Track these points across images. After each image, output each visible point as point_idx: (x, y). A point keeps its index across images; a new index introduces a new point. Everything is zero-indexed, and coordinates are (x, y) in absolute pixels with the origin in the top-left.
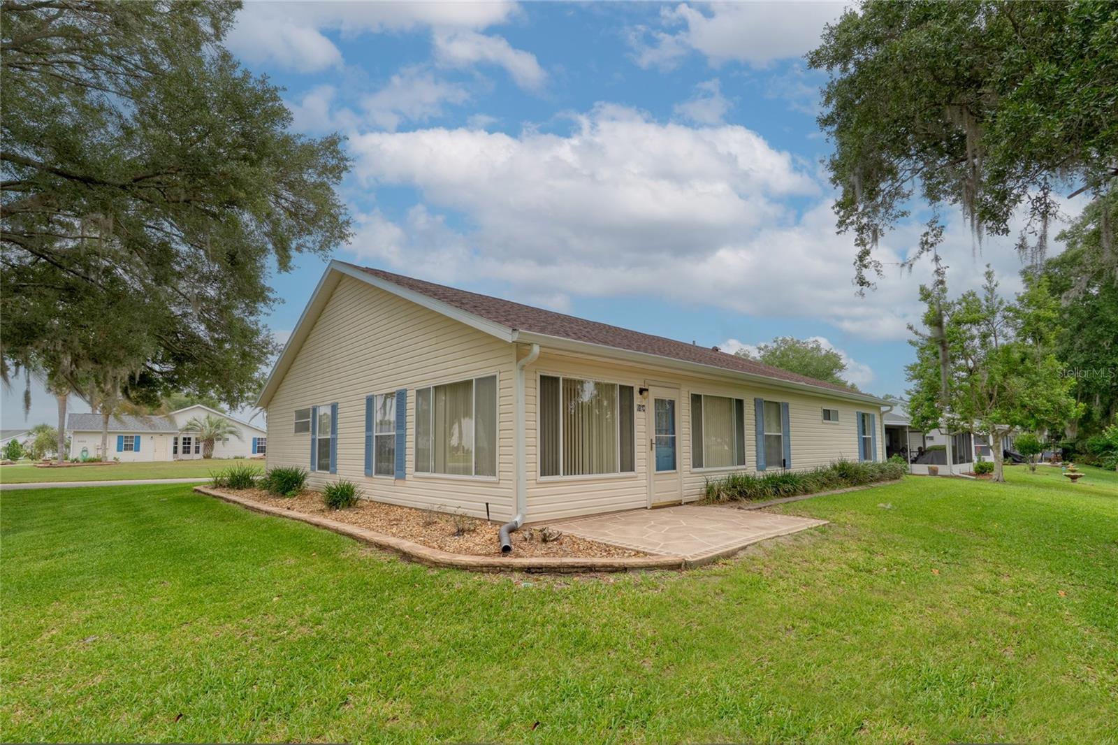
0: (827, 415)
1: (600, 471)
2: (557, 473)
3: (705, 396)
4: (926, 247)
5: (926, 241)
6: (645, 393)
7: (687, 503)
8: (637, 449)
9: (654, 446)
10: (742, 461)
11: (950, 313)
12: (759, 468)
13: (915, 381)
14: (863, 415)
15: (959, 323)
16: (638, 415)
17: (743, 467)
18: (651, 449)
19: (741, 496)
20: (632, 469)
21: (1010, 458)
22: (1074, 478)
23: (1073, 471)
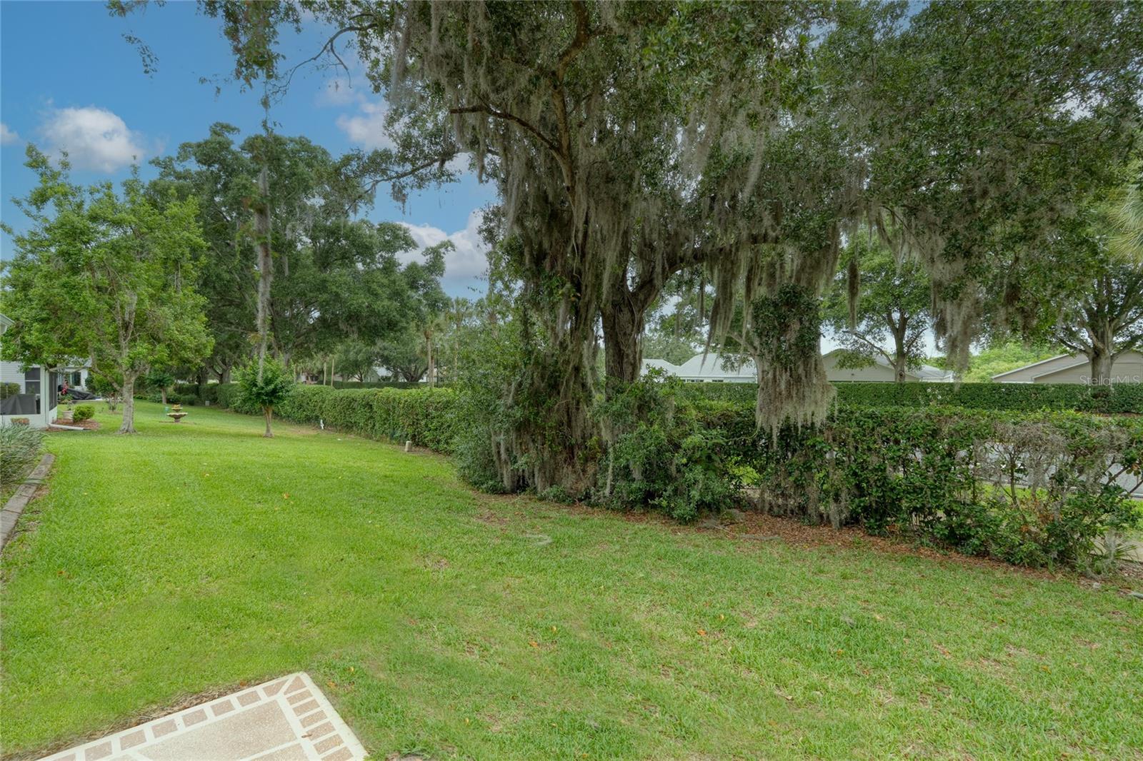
15: (98, 219)
22: (177, 418)
23: (177, 411)
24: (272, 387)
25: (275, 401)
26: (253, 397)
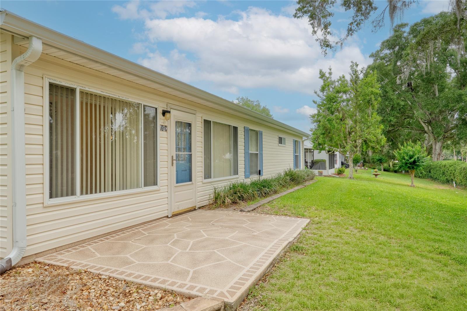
0: (281, 140)
1: (124, 187)
2: (73, 193)
3: (213, 122)
4: (350, 32)
5: (351, 28)
6: (167, 115)
7: (200, 208)
8: (160, 164)
9: (175, 162)
10: (236, 172)
11: (333, 86)
12: (246, 177)
13: (315, 124)
14: (296, 141)
15: (338, 92)
16: (160, 134)
17: (237, 176)
18: (172, 165)
19: (240, 200)
20: (155, 183)
21: (344, 166)
22: (376, 175)
23: (376, 172)
24: (413, 160)
25: (415, 167)
26: (403, 165)
